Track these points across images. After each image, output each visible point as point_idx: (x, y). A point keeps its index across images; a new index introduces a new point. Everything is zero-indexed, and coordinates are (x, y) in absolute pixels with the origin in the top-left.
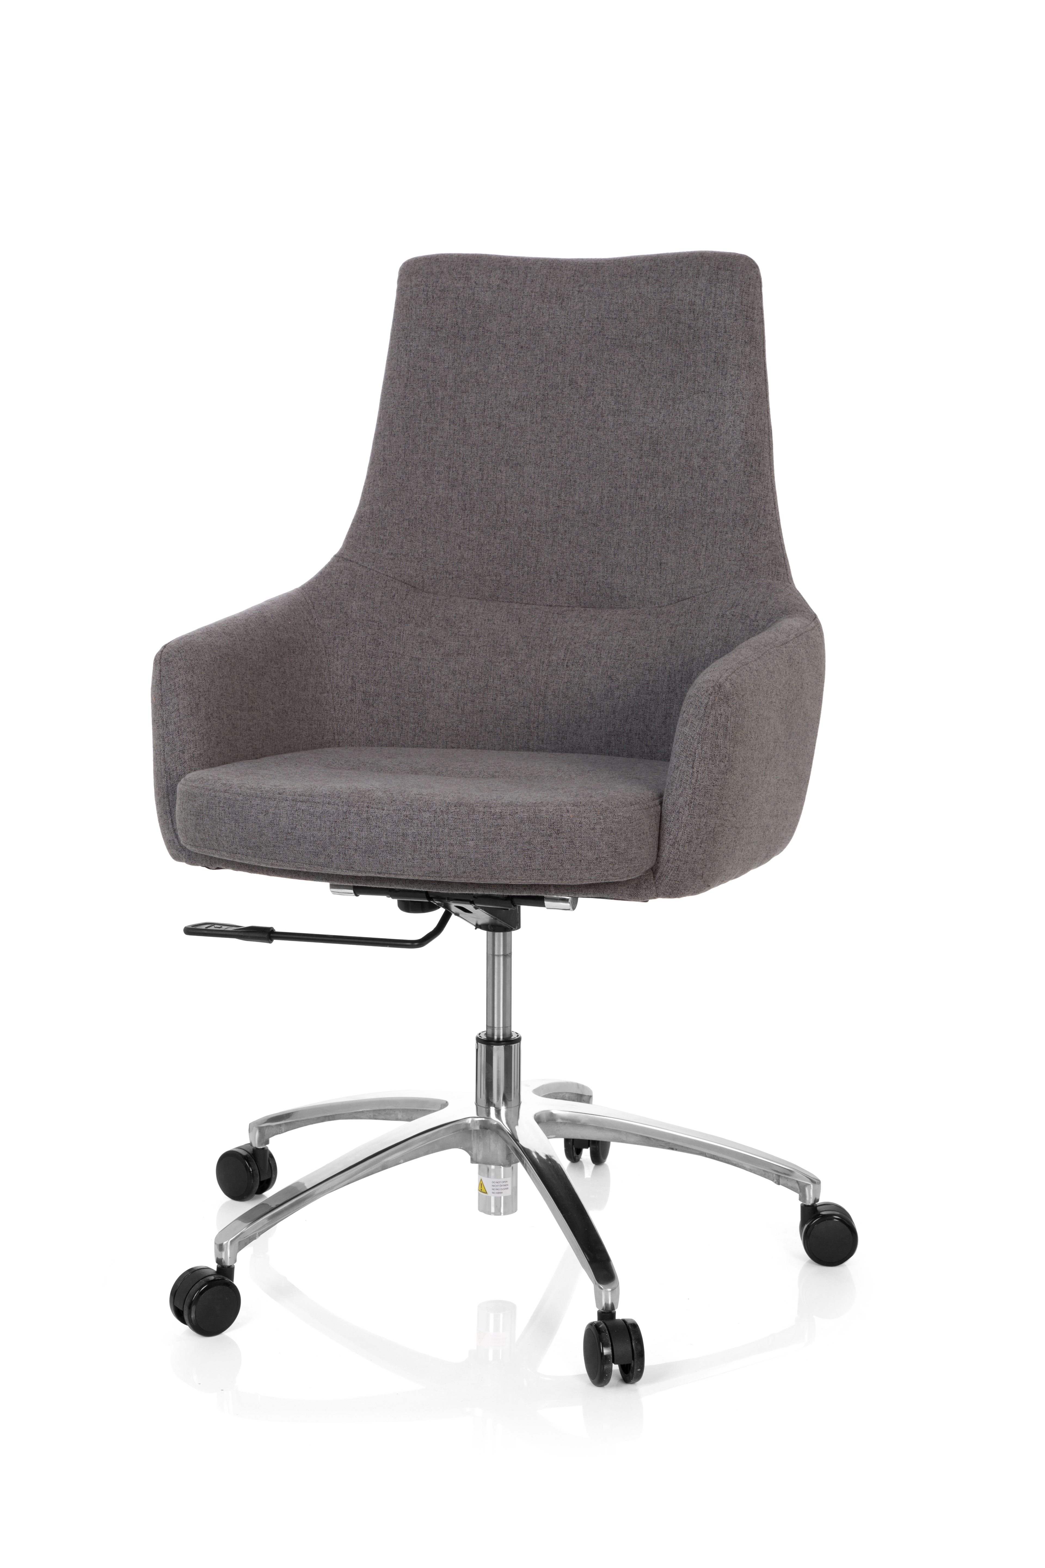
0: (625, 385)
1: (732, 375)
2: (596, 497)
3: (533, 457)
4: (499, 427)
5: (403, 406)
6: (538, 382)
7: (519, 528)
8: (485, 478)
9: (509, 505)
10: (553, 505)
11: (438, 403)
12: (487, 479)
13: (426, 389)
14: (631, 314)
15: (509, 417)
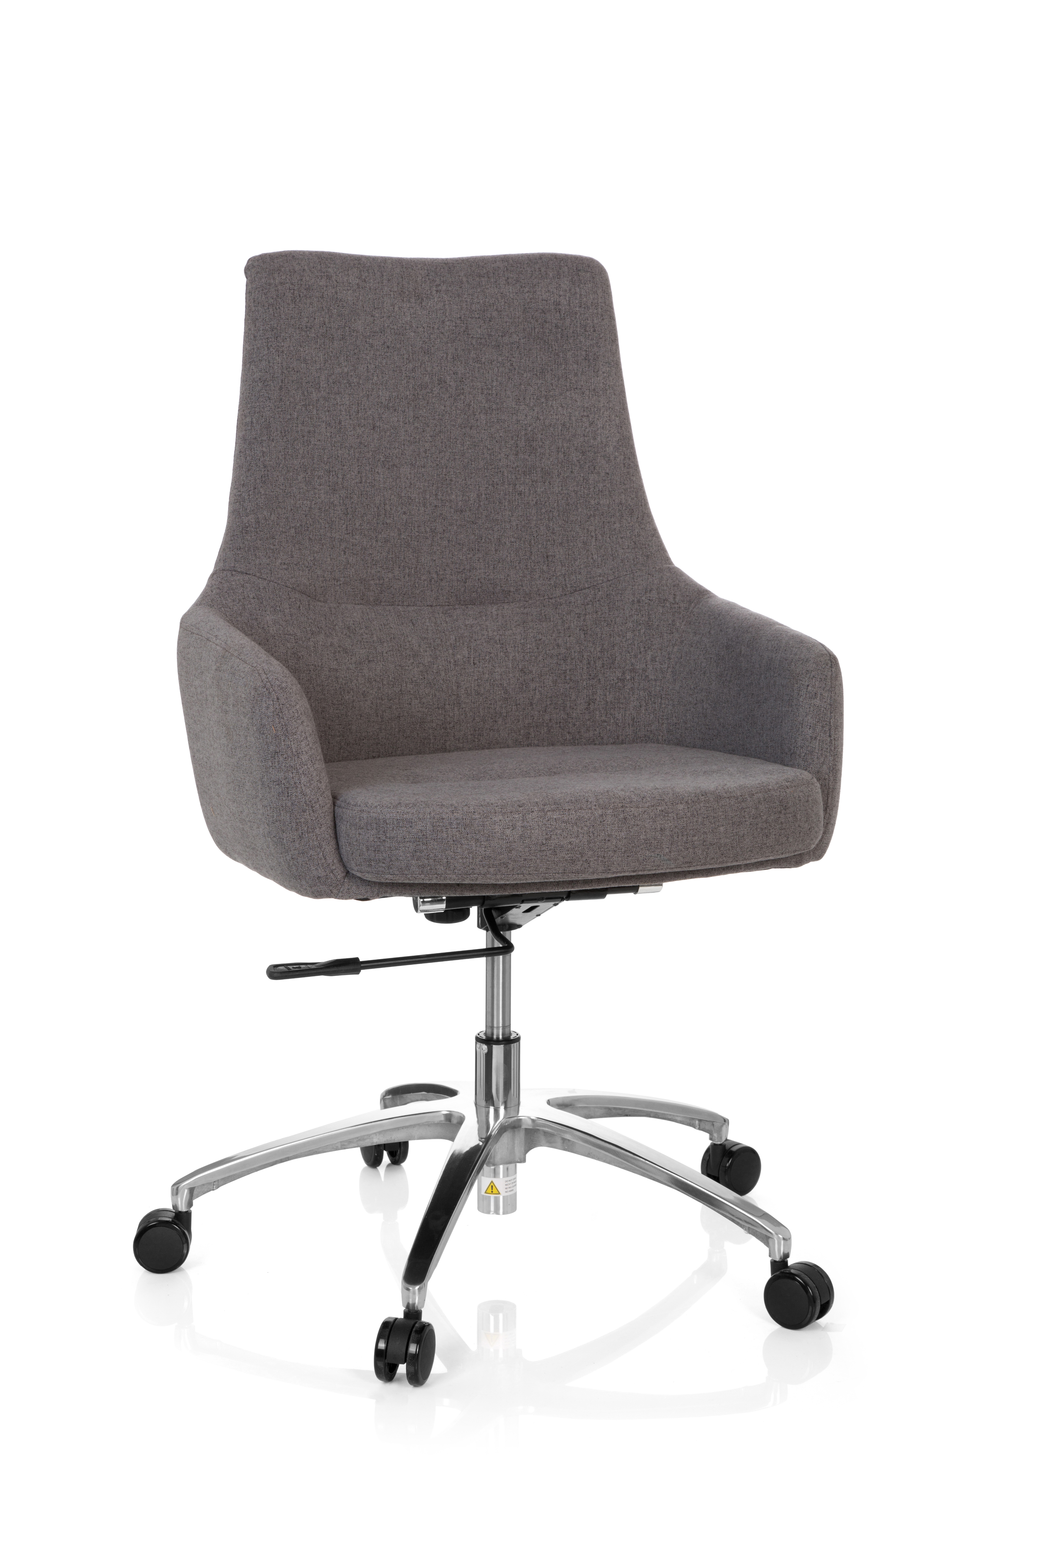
0: (495, 384)
1: (604, 373)
2: (473, 495)
3: (409, 458)
4: (374, 428)
5: (280, 410)
6: (408, 382)
7: (399, 530)
8: (363, 481)
9: (388, 507)
10: (431, 504)
11: (313, 405)
12: (366, 482)
13: (300, 392)
14: (495, 314)
15: (382, 418)
